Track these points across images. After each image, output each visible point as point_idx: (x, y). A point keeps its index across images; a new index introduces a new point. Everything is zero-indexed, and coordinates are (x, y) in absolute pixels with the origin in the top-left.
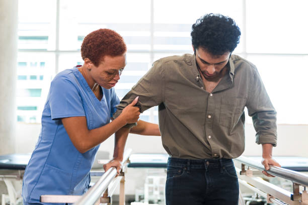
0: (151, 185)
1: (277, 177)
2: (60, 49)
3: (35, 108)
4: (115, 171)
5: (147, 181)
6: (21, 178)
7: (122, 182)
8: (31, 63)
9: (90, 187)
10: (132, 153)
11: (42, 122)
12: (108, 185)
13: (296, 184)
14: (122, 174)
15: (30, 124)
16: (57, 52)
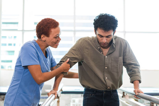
0: (74, 103)
1: (142, 99)
2: (25, 29)
3: (11, 61)
4: (54, 96)
5: (72, 101)
6: (3, 99)
7: (58, 102)
8: (9, 37)
9: (40, 105)
10: (63, 86)
11: (15, 69)
12: (50, 104)
13: (152, 103)
14: (58, 97)
15: (8, 70)
16: (23, 31)
